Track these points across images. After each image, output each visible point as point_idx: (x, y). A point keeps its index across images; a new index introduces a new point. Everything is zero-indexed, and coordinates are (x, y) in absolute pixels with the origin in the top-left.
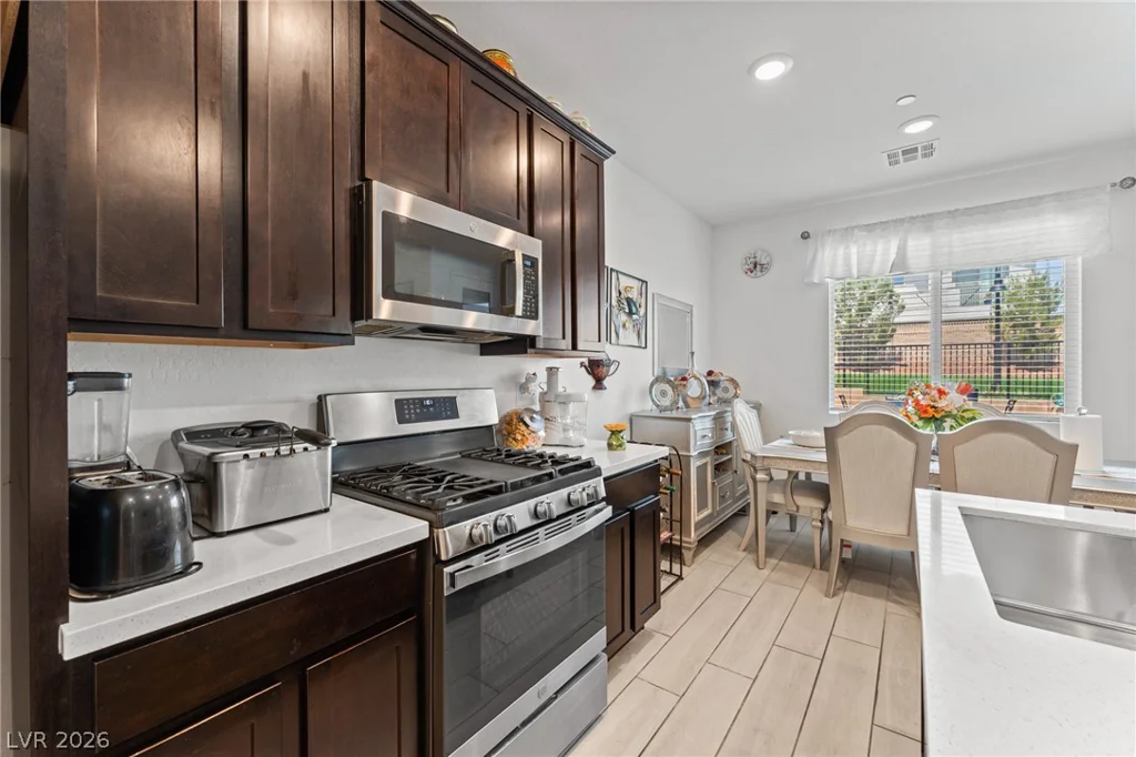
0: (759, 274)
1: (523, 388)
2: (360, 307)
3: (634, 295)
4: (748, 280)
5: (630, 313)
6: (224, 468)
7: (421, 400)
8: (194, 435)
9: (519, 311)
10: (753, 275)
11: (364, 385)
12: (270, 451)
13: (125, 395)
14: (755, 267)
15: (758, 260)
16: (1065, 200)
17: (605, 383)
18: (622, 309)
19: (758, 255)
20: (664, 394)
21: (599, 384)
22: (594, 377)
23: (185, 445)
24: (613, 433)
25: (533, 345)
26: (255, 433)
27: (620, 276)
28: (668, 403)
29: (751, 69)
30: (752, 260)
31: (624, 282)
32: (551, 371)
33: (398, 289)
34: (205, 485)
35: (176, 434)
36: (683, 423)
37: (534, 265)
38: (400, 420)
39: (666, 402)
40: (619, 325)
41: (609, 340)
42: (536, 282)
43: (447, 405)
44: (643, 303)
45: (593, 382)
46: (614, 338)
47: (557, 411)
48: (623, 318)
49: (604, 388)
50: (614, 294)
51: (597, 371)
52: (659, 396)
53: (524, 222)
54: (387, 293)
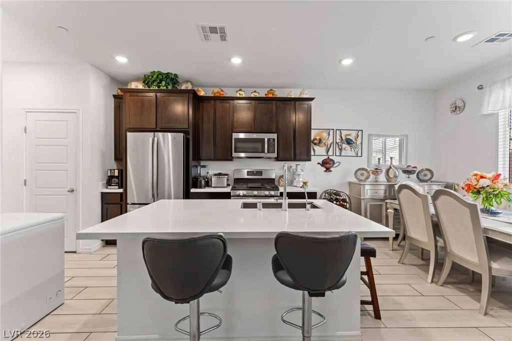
0: (458, 112)
2: (231, 155)
3: (352, 137)
4: (453, 116)
5: (349, 144)
6: (212, 178)
7: (253, 171)
9: (266, 151)
10: (455, 113)
11: (245, 168)
14: (456, 109)
15: (457, 104)
18: (344, 143)
19: (457, 102)
20: (362, 175)
21: (328, 170)
22: (325, 167)
24: (304, 183)
27: (341, 131)
30: (454, 105)
31: (345, 133)
32: (297, 165)
33: (238, 151)
36: (360, 186)
37: (274, 140)
38: (248, 175)
39: (363, 178)
40: (341, 150)
41: (334, 154)
42: (274, 144)
43: (260, 173)
44: (359, 139)
45: (325, 169)
46: (338, 154)
47: (296, 177)
48: (344, 146)
49: (331, 171)
50: (338, 137)
51: (327, 164)
52: (359, 175)
53: (274, 130)
54: (236, 152)
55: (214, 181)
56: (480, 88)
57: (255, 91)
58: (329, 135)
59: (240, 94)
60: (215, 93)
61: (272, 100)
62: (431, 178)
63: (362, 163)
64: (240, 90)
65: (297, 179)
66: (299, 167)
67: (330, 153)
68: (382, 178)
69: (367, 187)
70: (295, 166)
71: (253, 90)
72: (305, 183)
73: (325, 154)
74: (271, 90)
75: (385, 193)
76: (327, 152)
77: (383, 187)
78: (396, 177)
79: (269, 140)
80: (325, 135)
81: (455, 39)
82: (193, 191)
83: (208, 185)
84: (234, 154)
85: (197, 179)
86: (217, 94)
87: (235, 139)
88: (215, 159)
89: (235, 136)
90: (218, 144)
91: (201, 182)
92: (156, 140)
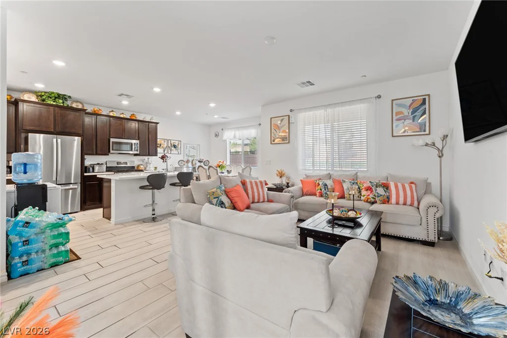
1: (143, 161)
2: (109, 152)
3: (176, 144)
5: (175, 147)
6: (95, 167)
7: (121, 162)
8: (92, 164)
9: (133, 150)
12: (99, 166)
13: (87, 160)
14: (216, 135)
19: (216, 133)
20: (182, 163)
21: (165, 161)
22: (162, 159)
25: (139, 155)
26: (98, 164)
29: (173, 113)
31: (172, 142)
32: (148, 158)
33: (115, 149)
34: (93, 168)
37: (137, 144)
39: (182, 165)
40: (171, 150)
42: (138, 146)
43: (125, 163)
44: (180, 145)
45: (162, 161)
46: (169, 152)
47: (148, 165)
48: (173, 148)
50: (170, 144)
51: (164, 158)
53: (137, 138)
54: (113, 150)
55: (97, 168)
56: (222, 129)
57: (123, 113)
58: (165, 142)
59: (113, 114)
60: (95, 111)
61: (136, 121)
63: (181, 157)
66: (150, 160)
67: (166, 152)
68: (190, 165)
72: (156, 168)
73: (162, 152)
74: (133, 114)
76: (164, 151)
77: (191, 169)
78: (196, 164)
79: (135, 144)
80: (163, 142)
81: (213, 116)
82: (85, 174)
83: (93, 171)
84: (111, 151)
85: (86, 167)
86: (97, 112)
87: (112, 142)
88: (97, 154)
89: (112, 140)
90: (99, 145)
91: (89, 169)
92: (59, 141)
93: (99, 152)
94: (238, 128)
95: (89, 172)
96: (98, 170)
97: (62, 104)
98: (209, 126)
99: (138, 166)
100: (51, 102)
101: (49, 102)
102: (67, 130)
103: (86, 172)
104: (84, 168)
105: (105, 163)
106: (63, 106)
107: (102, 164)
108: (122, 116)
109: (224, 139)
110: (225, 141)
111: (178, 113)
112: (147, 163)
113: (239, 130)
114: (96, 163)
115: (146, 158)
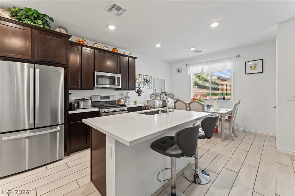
0: (179, 73)
2: (94, 86)
3: (148, 79)
4: (177, 74)
5: (147, 82)
6: (80, 102)
7: (104, 97)
8: (77, 100)
9: (116, 85)
12: (84, 101)
13: (71, 95)
14: (179, 71)
16: (229, 59)
17: (141, 94)
18: (145, 82)
19: (179, 69)
20: (153, 97)
21: (139, 95)
22: (138, 93)
23: (76, 101)
25: (120, 89)
26: (83, 99)
28: (154, 98)
29: (155, 45)
31: (145, 77)
32: (127, 93)
33: (98, 83)
34: (78, 104)
35: (75, 100)
36: (154, 102)
37: (119, 78)
38: (101, 99)
40: (144, 85)
41: (142, 87)
42: (120, 81)
43: (108, 98)
44: (150, 80)
45: (138, 94)
47: (127, 99)
48: (145, 83)
49: (140, 95)
50: (143, 79)
51: (139, 92)
52: (152, 97)
53: (119, 72)
54: (97, 84)
55: (82, 104)
56: (187, 65)
58: (139, 77)
59: (97, 46)
60: (80, 41)
61: (118, 54)
62: (173, 97)
63: (151, 91)
64: (96, 43)
65: (128, 100)
67: (140, 86)
69: (158, 102)
70: (126, 93)
71: (105, 46)
72: (135, 102)
73: (138, 87)
74: (115, 48)
75: (162, 104)
76: (139, 86)
77: (161, 102)
79: (117, 77)
81: (190, 49)
82: (70, 112)
83: (78, 108)
84: (96, 86)
85: (71, 104)
86: (81, 43)
87: (97, 75)
88: (82, 89)
89: (97, 73)
90: (84, 79)
91: (74, 105)
92: (37, 71)
93: (84, 86)
94: (207, 63)
95: (74, 110)
96: (84, 106)
97: (42, 26)
98: (171, 63)
99: (119, 100)
100: (28, 22)
101: (26, 22)
102: (49, 59)
103: (70, 110)
104: (68, 106)
105: (89, 99)
106: (44, 28)
107: (88, 100)
108: (105, 49)
109: (188, 74)
110: (190, 76)
111: (158, 46)
112: (126, 97)
113: (207, 64)
114: (81, 98)
115: (125, 92)
